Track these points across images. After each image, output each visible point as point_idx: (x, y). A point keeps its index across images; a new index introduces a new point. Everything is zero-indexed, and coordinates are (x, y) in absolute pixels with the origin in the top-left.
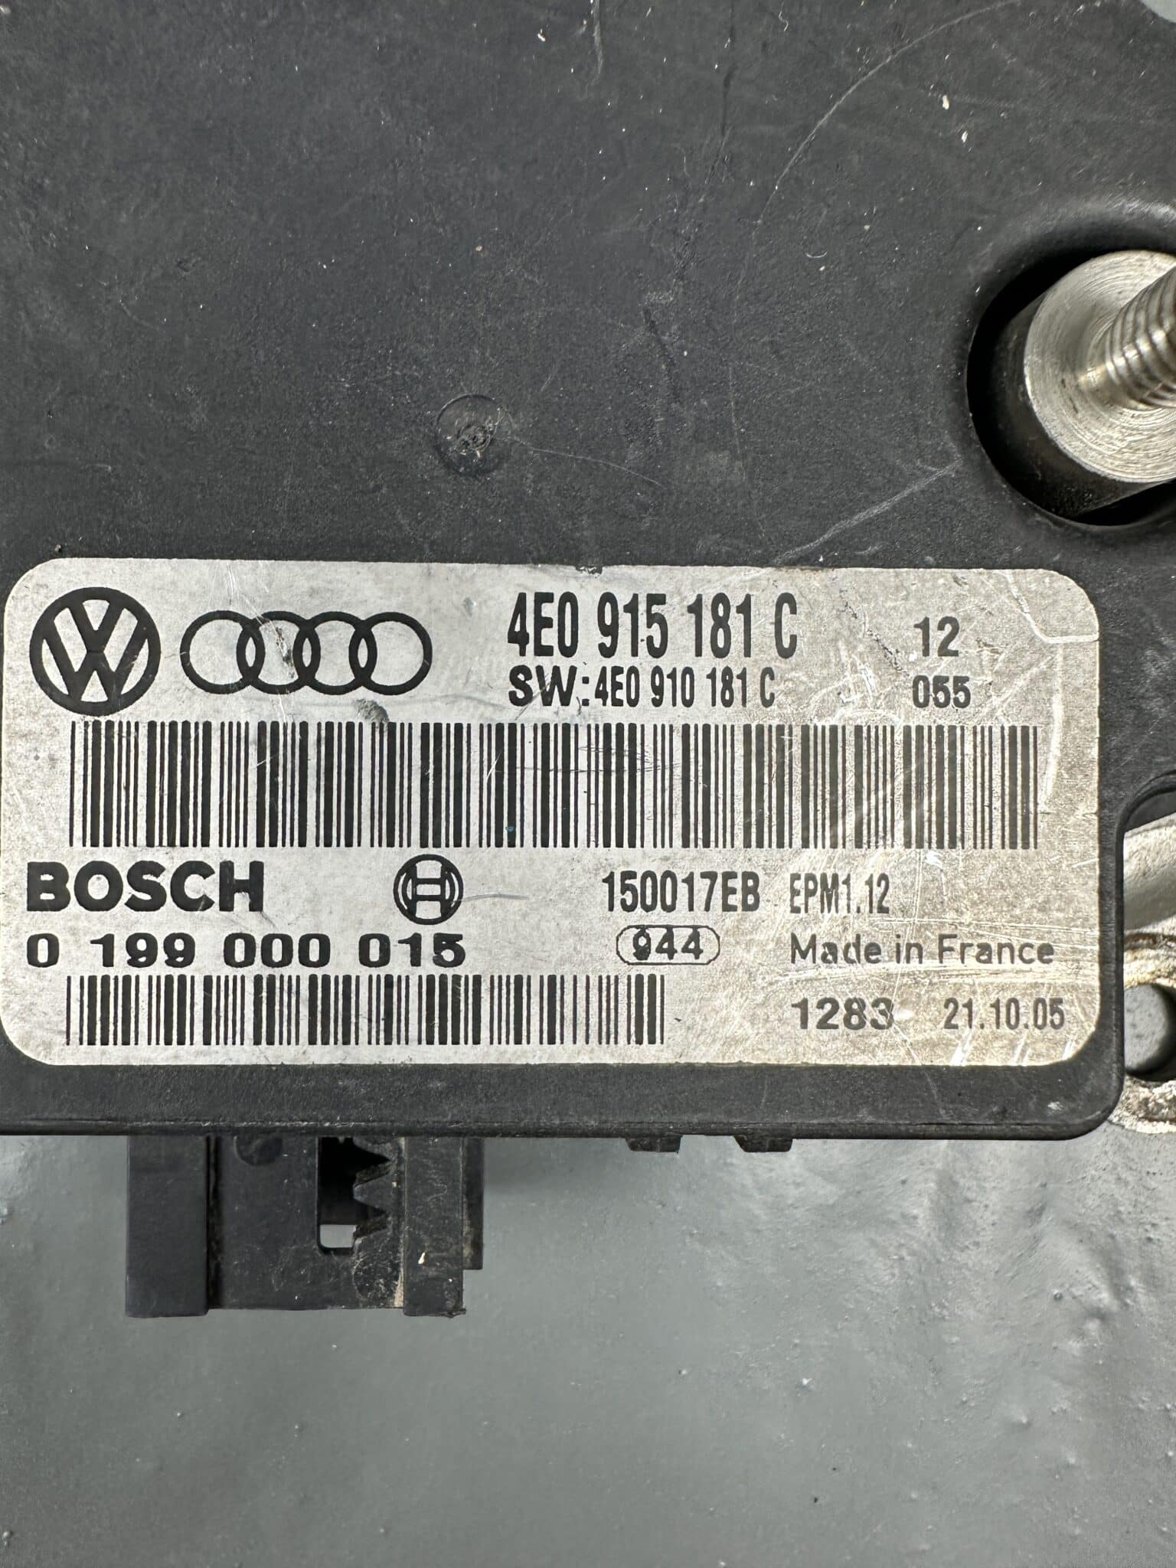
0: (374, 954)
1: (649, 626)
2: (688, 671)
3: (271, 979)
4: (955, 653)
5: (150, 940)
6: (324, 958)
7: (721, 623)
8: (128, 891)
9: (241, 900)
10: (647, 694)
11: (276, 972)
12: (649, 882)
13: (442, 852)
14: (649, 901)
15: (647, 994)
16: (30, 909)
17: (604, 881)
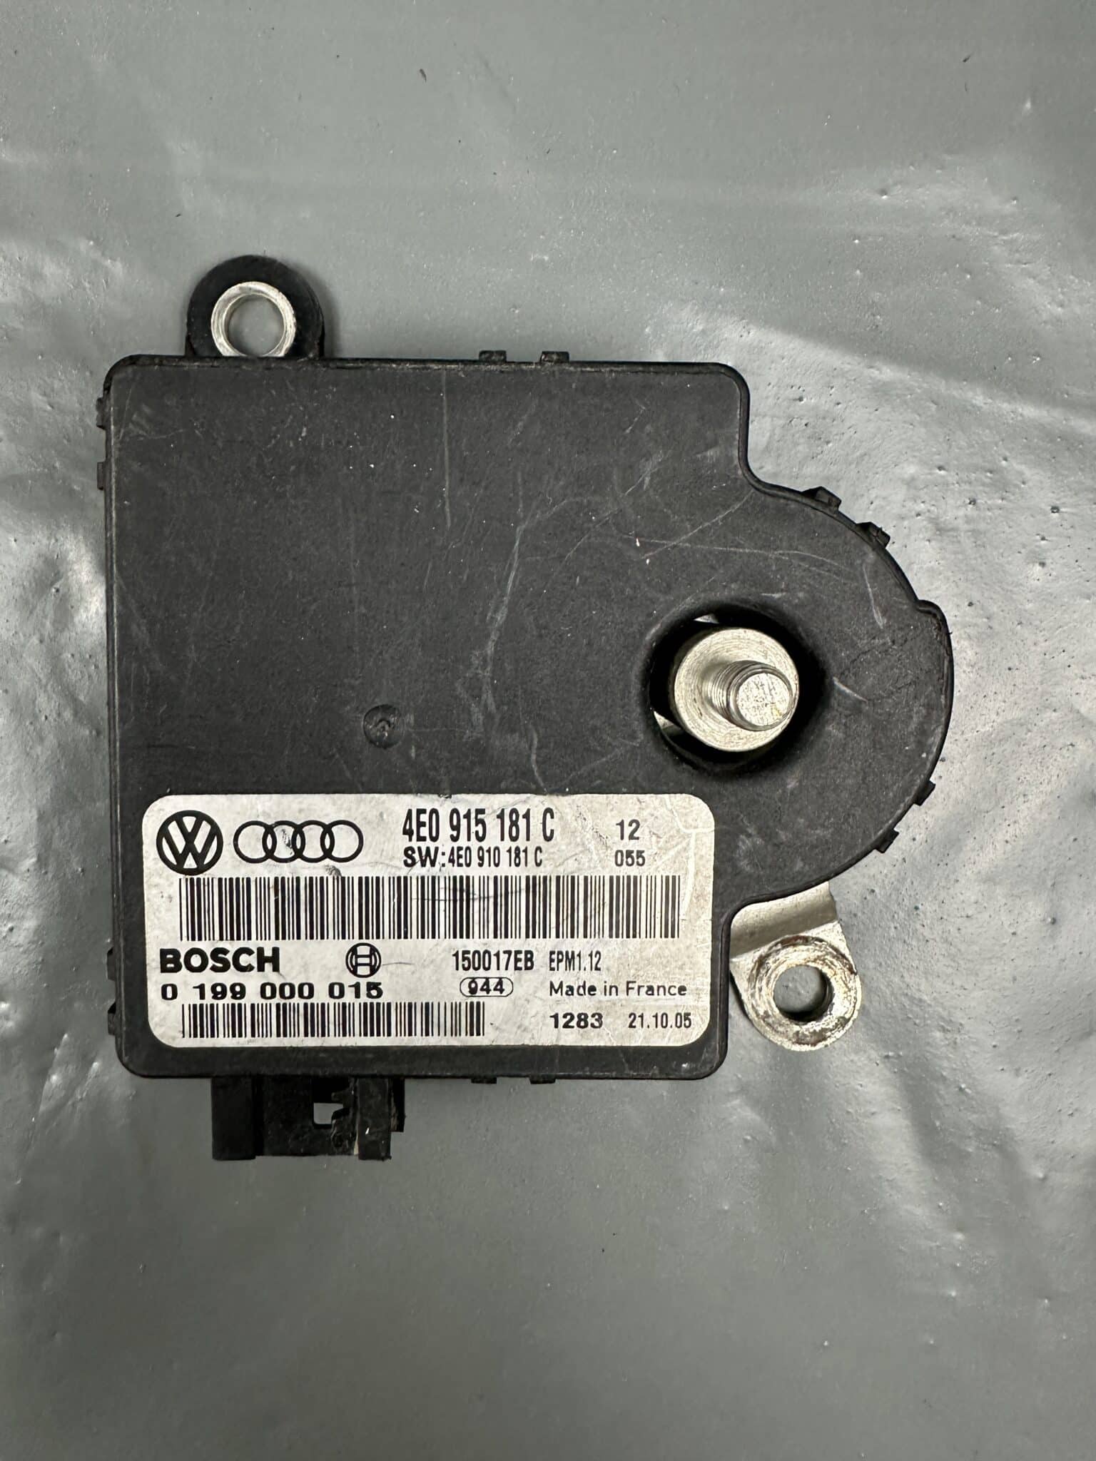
0: (337, 993)
1: (477, 825)
2: (497, 848)
3: (285, 1005)
4: (638, 838)
5: (223, 987)
6: (311, 995)
7: (514, 824)
8: (211, 963)
9: (268, 967)
10: (475, 860)
11: (288, 1001)
12: (477, 955)
13: (370, 941)
14: (476, 966)
15: (476, 1012)
16: (162, 972)
17: (454, 955)
